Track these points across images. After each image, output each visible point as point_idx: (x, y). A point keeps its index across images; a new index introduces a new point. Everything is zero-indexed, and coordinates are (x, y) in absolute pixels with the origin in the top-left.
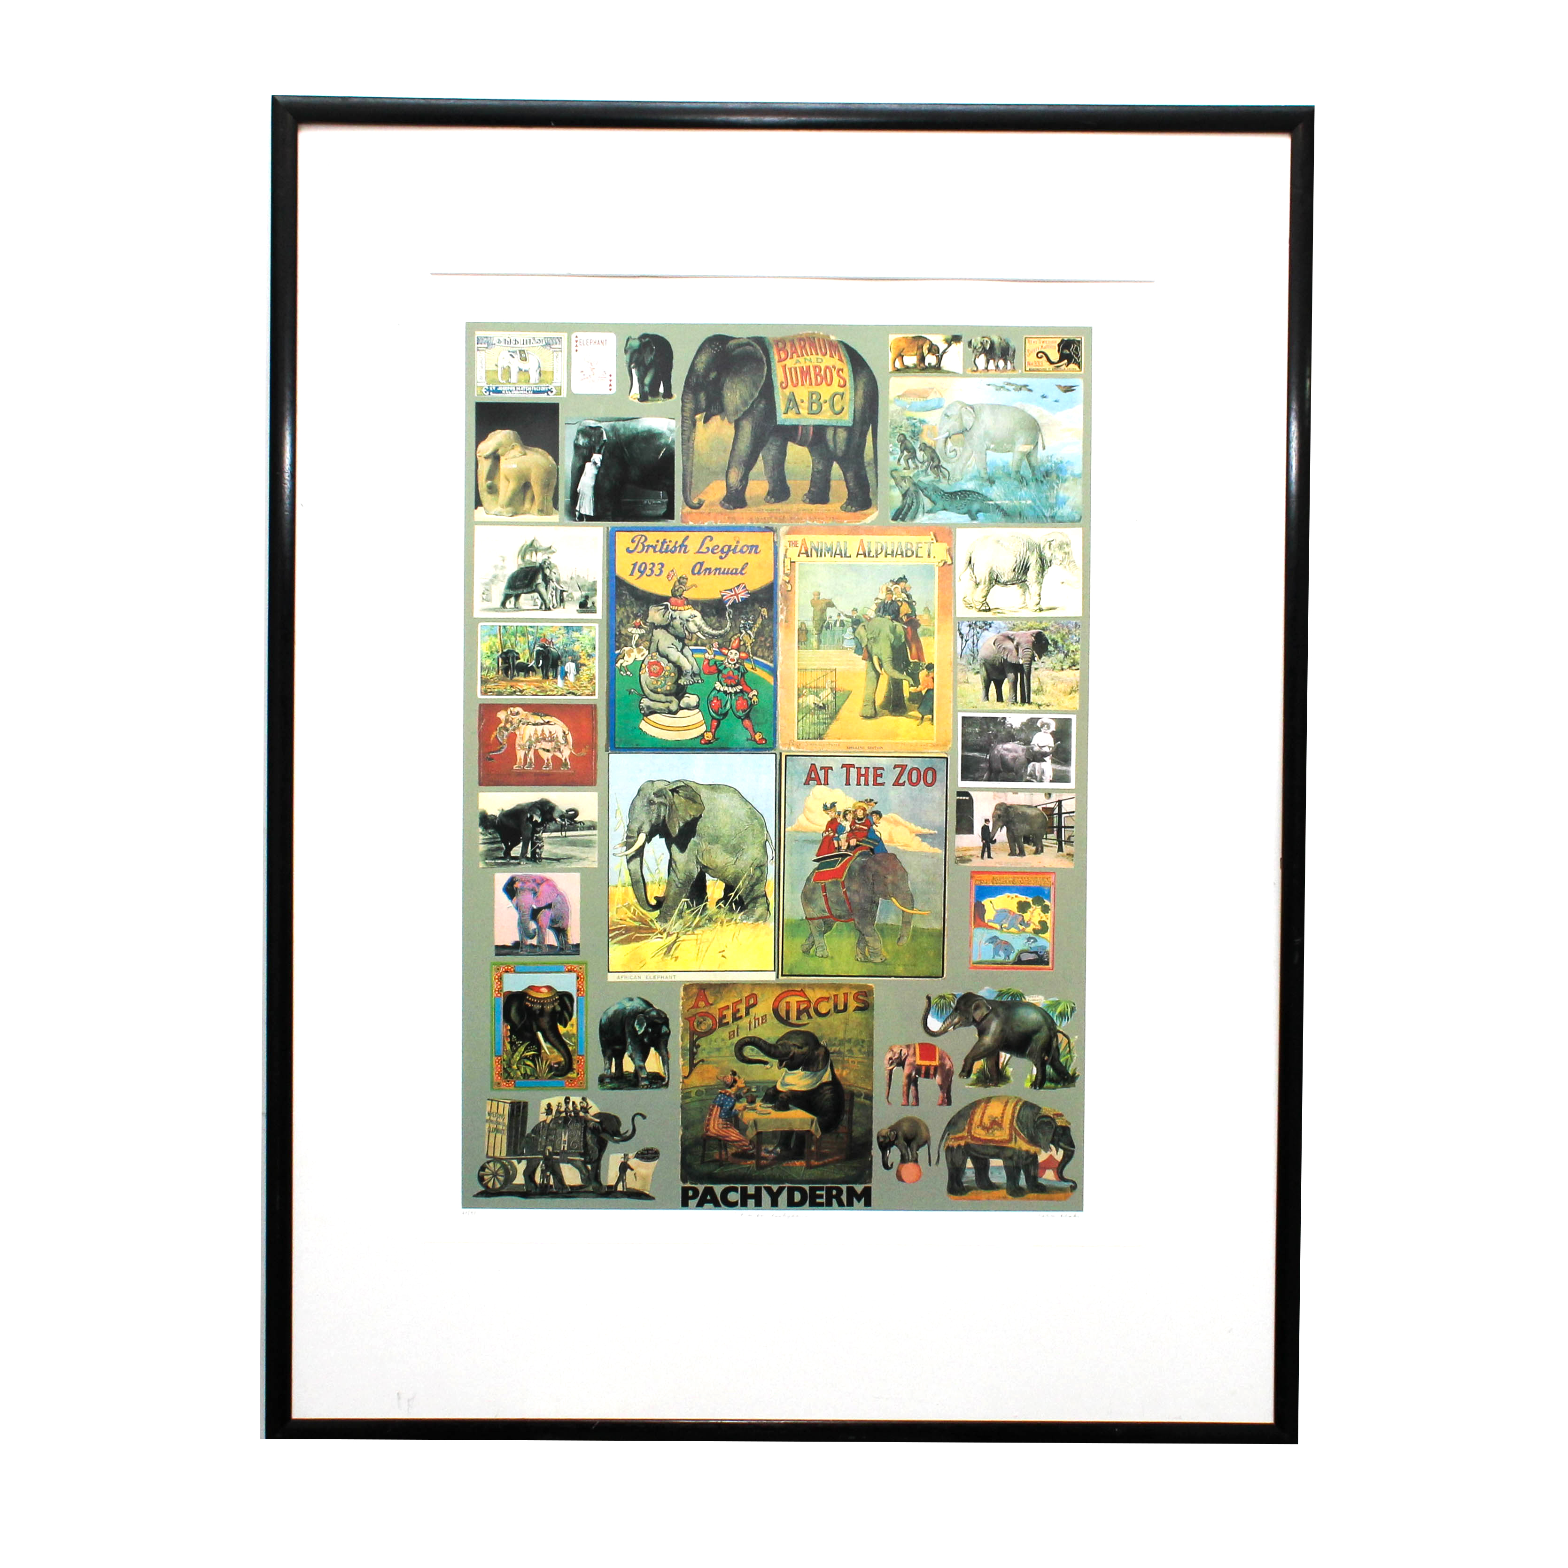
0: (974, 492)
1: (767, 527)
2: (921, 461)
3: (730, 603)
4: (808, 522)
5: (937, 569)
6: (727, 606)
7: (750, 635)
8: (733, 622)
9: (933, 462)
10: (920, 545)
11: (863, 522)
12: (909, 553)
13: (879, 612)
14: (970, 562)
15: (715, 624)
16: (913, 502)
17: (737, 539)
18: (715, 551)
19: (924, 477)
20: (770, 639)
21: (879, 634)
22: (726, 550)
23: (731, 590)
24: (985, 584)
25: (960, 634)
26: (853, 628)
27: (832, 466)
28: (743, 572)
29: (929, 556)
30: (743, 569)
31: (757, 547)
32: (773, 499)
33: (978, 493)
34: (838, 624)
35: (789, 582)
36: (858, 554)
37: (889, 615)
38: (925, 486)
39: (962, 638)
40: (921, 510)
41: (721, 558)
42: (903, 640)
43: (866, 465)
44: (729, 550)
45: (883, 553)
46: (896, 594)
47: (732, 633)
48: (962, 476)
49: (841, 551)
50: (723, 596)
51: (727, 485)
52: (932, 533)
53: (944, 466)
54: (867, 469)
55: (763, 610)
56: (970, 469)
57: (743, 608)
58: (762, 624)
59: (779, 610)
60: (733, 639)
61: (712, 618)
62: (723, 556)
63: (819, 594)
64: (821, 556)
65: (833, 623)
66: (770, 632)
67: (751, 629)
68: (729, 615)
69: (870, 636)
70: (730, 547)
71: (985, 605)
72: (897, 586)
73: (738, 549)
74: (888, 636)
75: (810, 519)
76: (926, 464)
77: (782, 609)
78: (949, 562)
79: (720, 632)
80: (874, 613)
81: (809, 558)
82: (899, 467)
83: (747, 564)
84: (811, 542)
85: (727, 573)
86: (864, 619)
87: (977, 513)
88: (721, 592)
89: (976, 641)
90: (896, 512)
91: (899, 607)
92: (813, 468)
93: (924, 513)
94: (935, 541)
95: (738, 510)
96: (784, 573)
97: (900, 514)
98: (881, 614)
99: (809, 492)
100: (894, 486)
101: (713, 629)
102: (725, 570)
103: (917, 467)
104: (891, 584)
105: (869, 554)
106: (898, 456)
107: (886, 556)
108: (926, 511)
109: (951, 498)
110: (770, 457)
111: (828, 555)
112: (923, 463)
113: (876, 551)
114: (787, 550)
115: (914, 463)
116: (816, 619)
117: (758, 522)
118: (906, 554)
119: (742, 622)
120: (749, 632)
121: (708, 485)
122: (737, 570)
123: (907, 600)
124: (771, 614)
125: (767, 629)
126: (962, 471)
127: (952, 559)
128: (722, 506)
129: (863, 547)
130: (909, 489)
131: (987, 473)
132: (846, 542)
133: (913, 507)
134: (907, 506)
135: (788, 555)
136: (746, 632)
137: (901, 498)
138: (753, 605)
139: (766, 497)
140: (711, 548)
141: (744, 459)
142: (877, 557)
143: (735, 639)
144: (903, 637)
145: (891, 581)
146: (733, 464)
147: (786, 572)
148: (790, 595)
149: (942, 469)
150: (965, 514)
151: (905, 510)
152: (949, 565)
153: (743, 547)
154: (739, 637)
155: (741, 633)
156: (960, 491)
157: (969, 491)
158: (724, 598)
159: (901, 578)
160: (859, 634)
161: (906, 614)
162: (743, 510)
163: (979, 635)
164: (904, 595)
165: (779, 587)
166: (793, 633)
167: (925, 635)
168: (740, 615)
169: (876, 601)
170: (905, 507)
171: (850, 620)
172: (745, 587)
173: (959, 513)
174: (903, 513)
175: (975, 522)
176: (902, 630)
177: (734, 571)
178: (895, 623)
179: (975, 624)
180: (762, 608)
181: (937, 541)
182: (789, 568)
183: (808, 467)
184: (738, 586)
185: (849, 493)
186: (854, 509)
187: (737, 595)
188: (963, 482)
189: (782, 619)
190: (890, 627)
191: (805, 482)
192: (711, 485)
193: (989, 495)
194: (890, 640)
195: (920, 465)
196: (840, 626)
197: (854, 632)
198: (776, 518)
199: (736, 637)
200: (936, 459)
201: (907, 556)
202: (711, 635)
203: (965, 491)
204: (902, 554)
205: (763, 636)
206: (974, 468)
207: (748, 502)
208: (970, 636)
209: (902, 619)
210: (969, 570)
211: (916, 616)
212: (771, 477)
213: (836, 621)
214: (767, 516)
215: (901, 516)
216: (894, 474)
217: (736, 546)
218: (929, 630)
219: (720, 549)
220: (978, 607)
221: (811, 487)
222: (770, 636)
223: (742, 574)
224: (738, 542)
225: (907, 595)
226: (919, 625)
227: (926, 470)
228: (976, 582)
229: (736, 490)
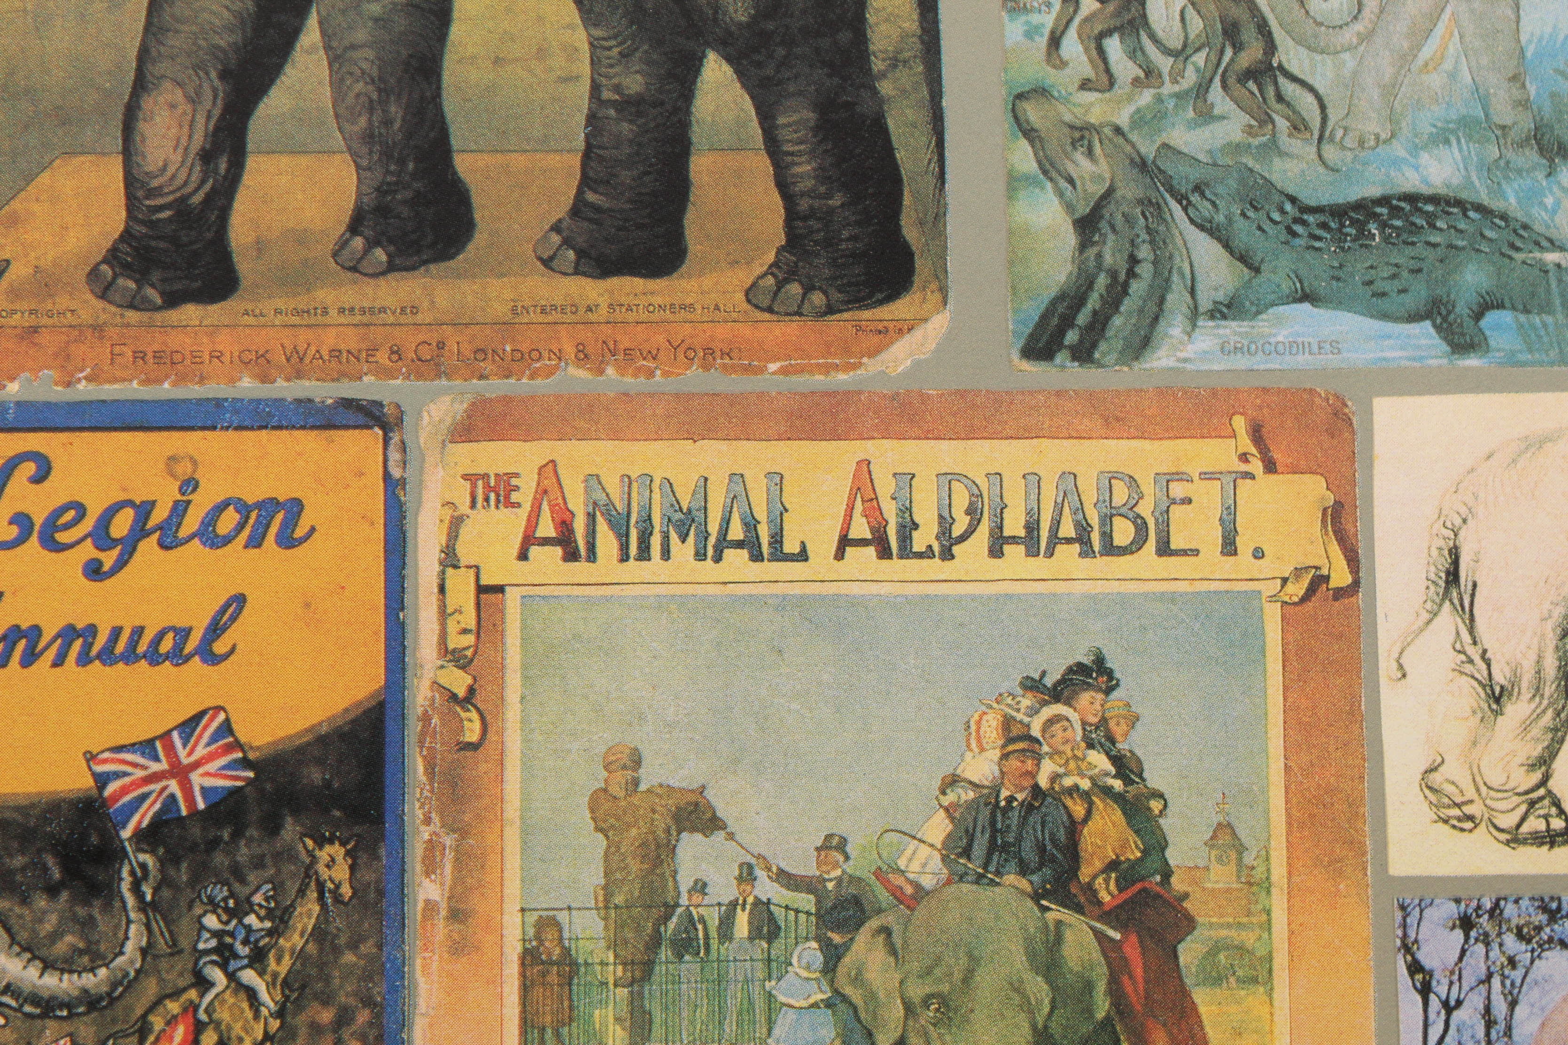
0: (1459, 203)
1: (348, 404)
2: (1176, 43)
3: (142, 817)
4: (572, 370)
5: (1273, 616)
6: (126, 833)
7: (251, 994)
8: (159, 924)
9: (1238, 47)
10: (1178, 490)
11: (872, 366)
12: (1123, 532)
13: (967, 852)
14: (1453, 576)
15: (55, 936)
16: (1134, 260)
17: (184, 469)
18: (63, 537)
19: (1193, 125)
20: (363, 1017)
21: (967, 980)
22: (121, 525)
23: (147, 747)
24: (1538, 691)
25: (1415, 968)
26: (826, 946)
27: (697, 72)
28: (220, 647)
29: (1229, 547)
30: (216, 629)
31: (295, 507)
32: (380, 255)
33: (1480, 208)
34: (742, 923)
35: (469, 699)
36: (845, 542)
37: (1024, 870)
38: (1195, 175)
39: (1425, 991)
40: (1177, 298)
41: (94, 571)
42: (1102, 1007)
43: (878, 65)
44: (139, 532)
45: (984, 529)
46: (1055, 753)
47: (151, 988)
48: (1393, 119)
49: (751, 525)
50: (102, 780)
51: (130, 181)
52: (1239, 423)
53: (1295, 70)
54: (885, 88)
55: (323, 855)
56: (1435, 80)
57: (214, 844)
58: (319, 934)
59: (416, 851)
60: (157, 1022)
61: (41, 902)
62: (109, 559)
63: (637, 761)
64: (644, 554)
65: (714, 923)
66: (368, 976)
67: (258, 959)
68: (136, 888)
69: (917, 991)
70: (144, 510)
71: (1545, 807)
72: (1059, 709)
73: (191, 523)
74: (1017, 988)
75: (583, 356)
76: (1200, 58)
77: (431, 845)
78: (1341, 577)
79: (88, 980)
80: (936, 862)
81: (580, 570)
82: (1051, 76)
83: (240, 600)
84: (593, 480)
85: (130, 656)
86: (884, 896)
87: (1478, 316)
88: (91, 758)
89: (1500, 1008)
90: (1045, 317)
91: (1074, 828)
92: (595, 88)
93: (1194, 314)
94: (1256, 466)
95: (190, 312)
96: (444, 650)
97: (1067, 322)
98: (976, 866)
99: (575, 212)
100: (1028, 180)
101: (48, 965)
102: (116, 632)
103: (1150, 73)
104: (1026, 702)
105: (905, 538)
106: (1048, 20)
107: (996, 552)
108: (1205, 304)
109: (1340, 237)
110: (361, 35)
111: (684, 551)
112: (1181, 54)
113: (945, 523)
114: (456, 523)
115: (1135, 53)
116: (619, 899)
117: (299, 375)
118: (1107, 536)
119: (211, 921)
120: (249, 976)
121: (29, 179)
122: (184, 634)
123: (1117, 785)
124: (367, 876)
125: (349, 957)
126: (1390, 91)
127: (1353, 560)
128: (104, 292)
129: (872, 502)
130: (1110, 192)
131: (1524, 104)
132: (777, 480)
133: (1135, 287)
134: (1102, 281)
135: (461, 550)
136: (231, 976)
137: (1071, 239)
138: (272, 827)
139: (343, 244)
140: (38, 520)
141: (223, 41)
142: (947, 555)
143: (172, 1021)
144: (1101, 987)
145: (1031, 685)
146: (162, 67)
147: (455, 641)
148: (481, 765)
149: (1289, 88)
150: (1414, 317)
151: (1093, 302)
152: (1339, 593)
153: (220, 508)
154: (194, 1007)
155: (203, 983)
156: (1384, 201)
157: (1434, 199)
158: (112, 788)
159: (1080, 668)
160: (857, 979)
161: (1113, 865)
162: (215, 312)
163: (1517, 975)
164: (1099, 761)
165: (413, 728)
166: (497, 981)
167: (1217, 980)
168: (196, 880)
169: (950, 798)
170: (1091, 286)
171: (806, 901)
172: (227, 728)
173: (1385, 316)
174: (1082, 318)
175: (1472, 362)
176: (1097, 955)
177: (167, 645)
178: (1057, 913)
179: (1495, 911)
180: (321, 842)
181: (1270, 467)
182: (469, 619)
183: (570, 79)
184: (189, 726)
185: (792, 216)
186: (818, 298)
187: (180, 772)
188: (1399, 149)
189: (430, 906)
190: (1028, 941)
191: (554, 160)
192: (45, 178)
193: (1539, 218)
194: (1028, 1007)
195: (1165, 64)
196: (755, 934)
197: (830, 968)
198: (396, 353)
199: (173, 1007)
200: (1249, 34)
201: (1110, 549)
202: (34, 999)
203: (1412, 198)
204: (1082, 538)
205: (326, 1000)
206: (1453, 75)
207: (244, 266)
208: (1469, 980)
209: (1090, 889)
210: (1447, 619)
211: (1167, 874)
212: (369, 137)
213: (733, 905)
214: (351, 340)
215: (1072, 337)
216: (1032, 112)
217: (180, 509)
218: (1241, 949)
219: (88, 525)
220: (1508, 821)
221: (586, 182)
222: (368, 1002)
223: (212, 659)
224: (190, 485)
225: (1117, 760)
226: (1189, 923)
227: (1202, 89)
228: (1488, 685)
229: (181, 206)
